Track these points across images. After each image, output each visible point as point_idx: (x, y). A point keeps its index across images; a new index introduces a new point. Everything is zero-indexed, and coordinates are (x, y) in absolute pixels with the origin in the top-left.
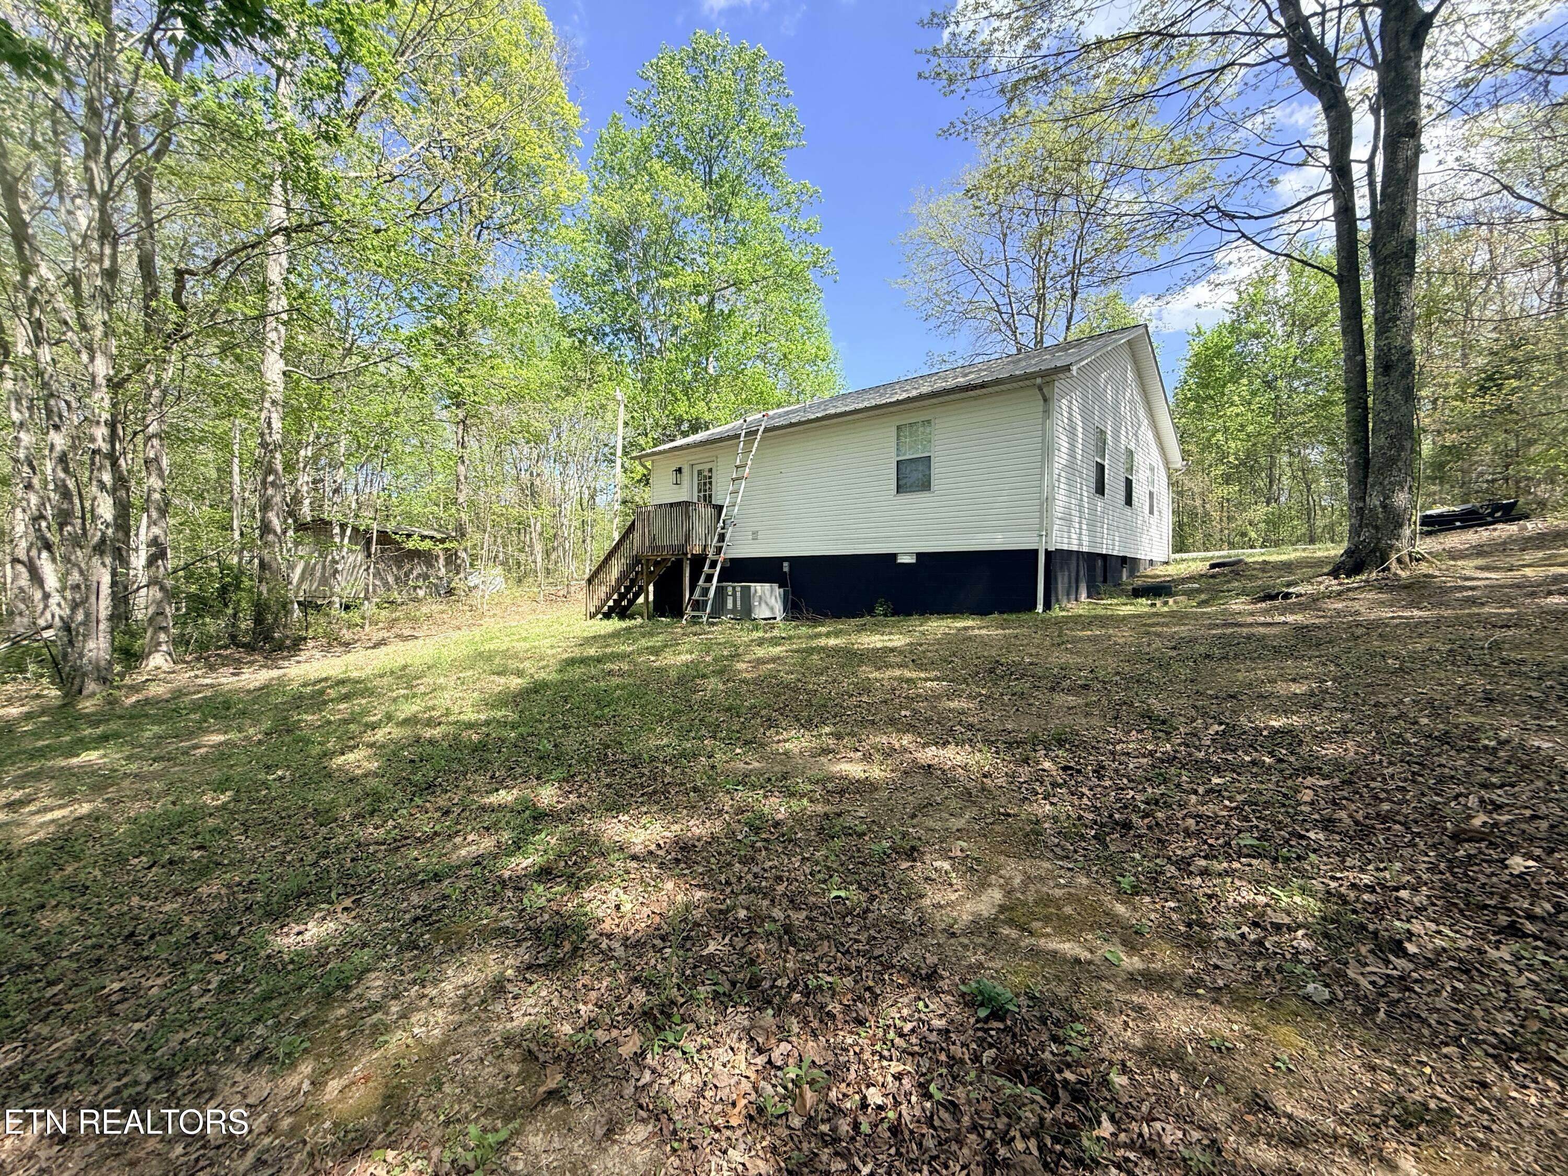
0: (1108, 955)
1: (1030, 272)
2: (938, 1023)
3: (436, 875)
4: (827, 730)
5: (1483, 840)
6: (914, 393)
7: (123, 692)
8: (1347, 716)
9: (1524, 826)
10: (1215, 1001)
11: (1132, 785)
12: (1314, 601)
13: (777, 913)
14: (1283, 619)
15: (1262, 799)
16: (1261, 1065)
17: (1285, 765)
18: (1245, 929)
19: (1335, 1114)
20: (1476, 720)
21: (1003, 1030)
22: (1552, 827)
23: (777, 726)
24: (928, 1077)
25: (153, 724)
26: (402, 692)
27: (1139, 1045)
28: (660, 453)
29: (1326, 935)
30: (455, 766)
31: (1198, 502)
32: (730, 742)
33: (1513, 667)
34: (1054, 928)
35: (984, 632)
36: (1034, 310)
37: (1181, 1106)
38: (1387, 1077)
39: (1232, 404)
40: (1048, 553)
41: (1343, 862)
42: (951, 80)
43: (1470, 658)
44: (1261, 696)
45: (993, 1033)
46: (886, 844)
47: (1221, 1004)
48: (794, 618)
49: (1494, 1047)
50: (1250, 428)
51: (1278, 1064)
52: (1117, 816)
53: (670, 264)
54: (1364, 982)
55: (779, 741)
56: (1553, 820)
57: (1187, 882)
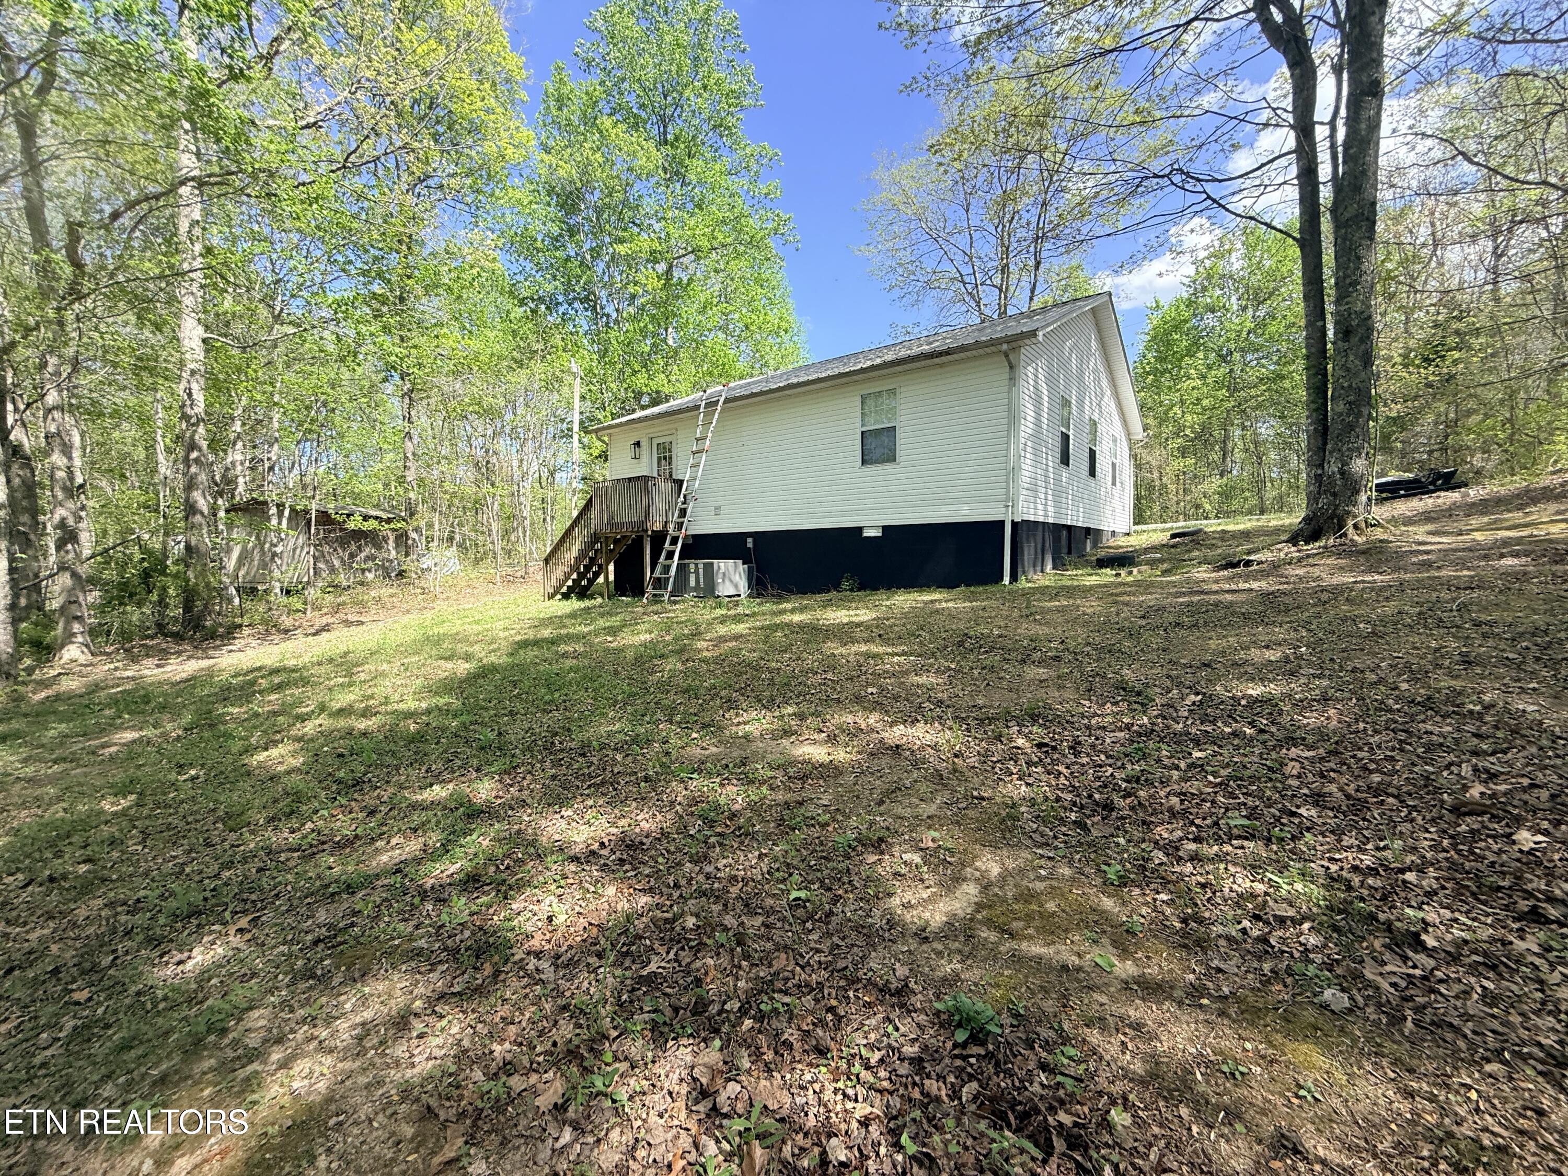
0: (1098, 960)
1: (993, 240)
2: (910, 1050)
3: (349, 886)
4: (790, 710)
5: (1484, 813)
6: (879, 361)
7: (30, 688)
8: (1325, 683)
9: (1526, 797)
10: (1222, 1014)
11: (1110, 761)
12: (1275, 567)
13: (730, 921)
14: (1247, 586)
15: (1247, 773)
16: (1282, 1094)
17: (1266, 736)
18: (1246, 923)
19: (1375, 1156)
20: (1457, 684)
21: (984, 1057)
22: (1553, 797)
23: (737, 707)
24: (900, 1122)
25: (61, 721)
26: (341, 680)
27: (1141, 1072)
28: (618, 425)
29: (1336, 929)
30: (388, 759)
31: (1156, 475)
32: (685, 724)
33: (1486, 629)
34: (1037, 929)
35: (951, 604)
36: (997, 281)
37: (1195, 1152)
38: (1429, 1106)
39: (1189, 378)
40: (1014, 524)
41: (1339, 841)
42: (913, 32)
43: (1441, 620)
44: (1235, 664)
45: (973, 1060)
46: (851, 835)
47: (1228, 1016)
48: (759, 595)
49: (1543, 1062)
50: (1205, 402)
51: (1302, 1093)
52: (1097, 796)
53: (625, 230)
54: (1385, 985)
55: (739, 724)
56: (1555, 789)
57: (1177, 869)
